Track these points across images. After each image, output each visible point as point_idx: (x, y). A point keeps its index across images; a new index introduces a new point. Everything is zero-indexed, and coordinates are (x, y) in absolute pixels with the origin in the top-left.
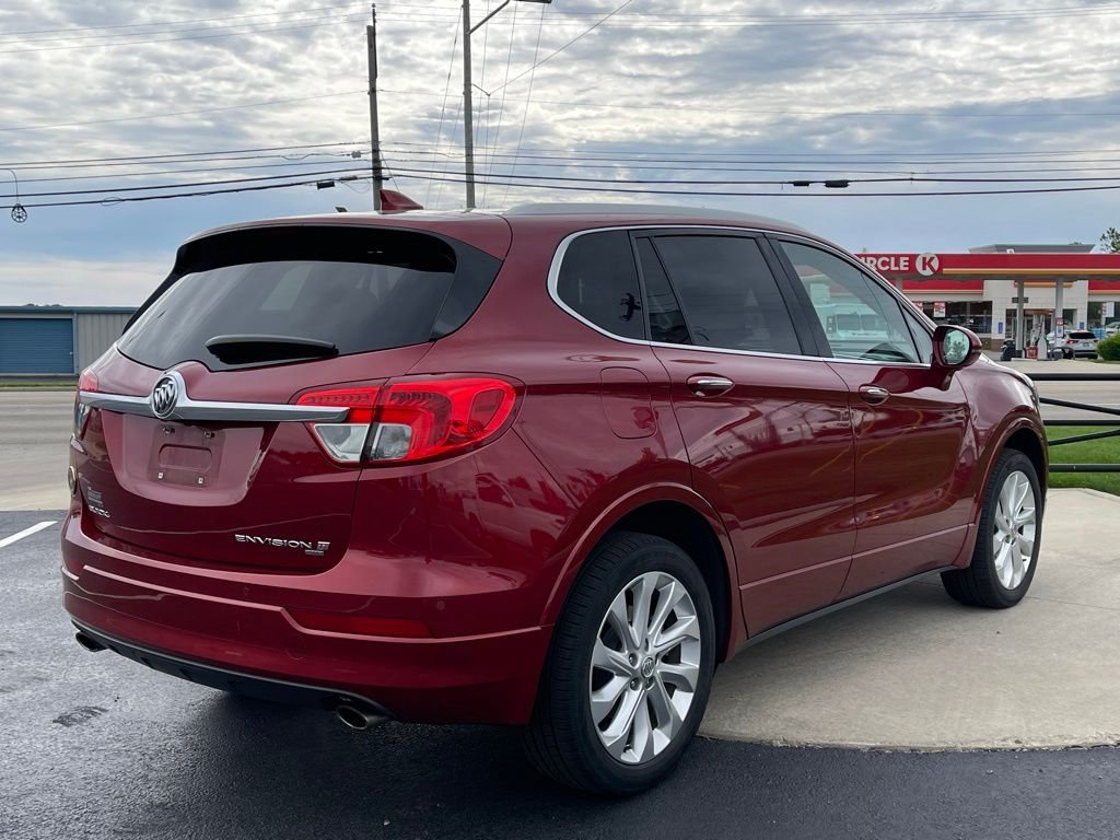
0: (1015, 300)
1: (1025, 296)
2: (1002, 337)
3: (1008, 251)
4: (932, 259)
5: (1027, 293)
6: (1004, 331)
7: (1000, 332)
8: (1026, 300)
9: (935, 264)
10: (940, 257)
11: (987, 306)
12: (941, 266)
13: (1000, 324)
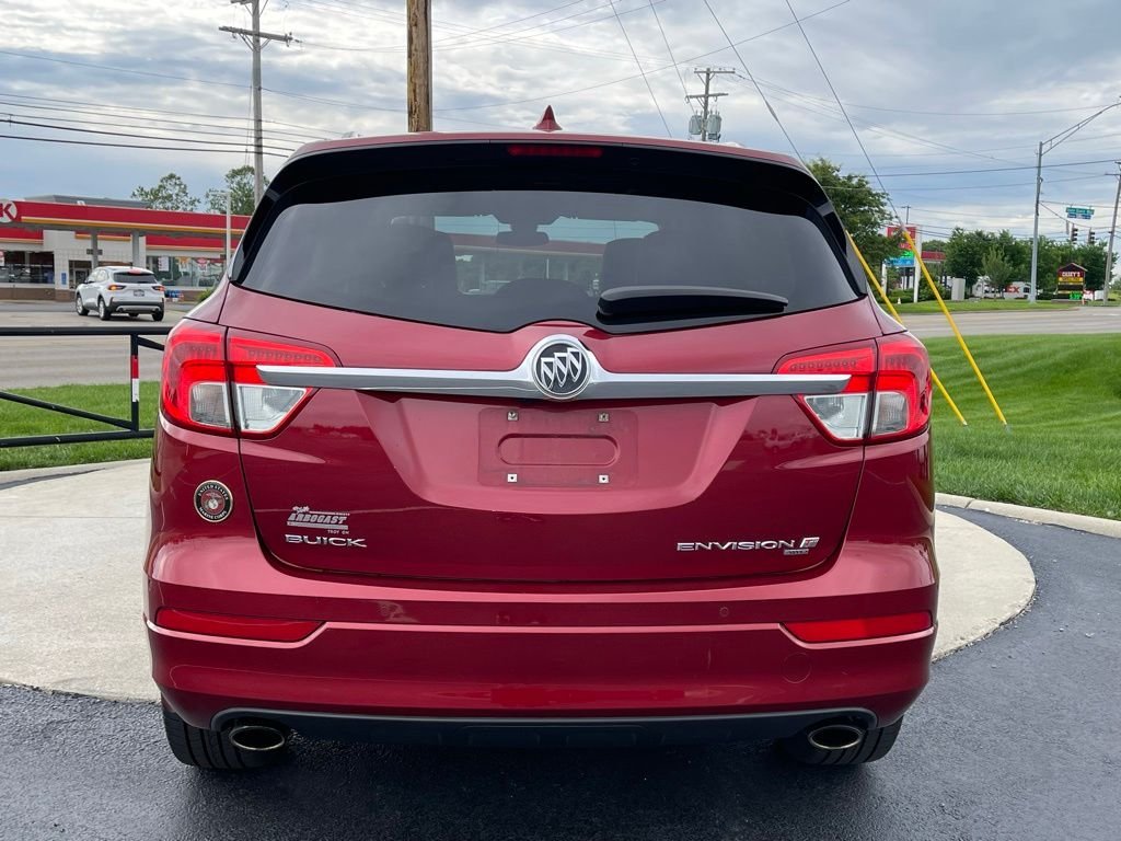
0: (90, 252)
1: (99, 248)
2: (66, 287)
3: (79, 203)
4: (9, 206)
5: (101, 245)
6: (68, 282)
7: (64, 283)
8: (100, 252)
9: (13, 211)
10: (18, 204)
11: (48, 257)
12: (20, 213)
13: (64, 275)
